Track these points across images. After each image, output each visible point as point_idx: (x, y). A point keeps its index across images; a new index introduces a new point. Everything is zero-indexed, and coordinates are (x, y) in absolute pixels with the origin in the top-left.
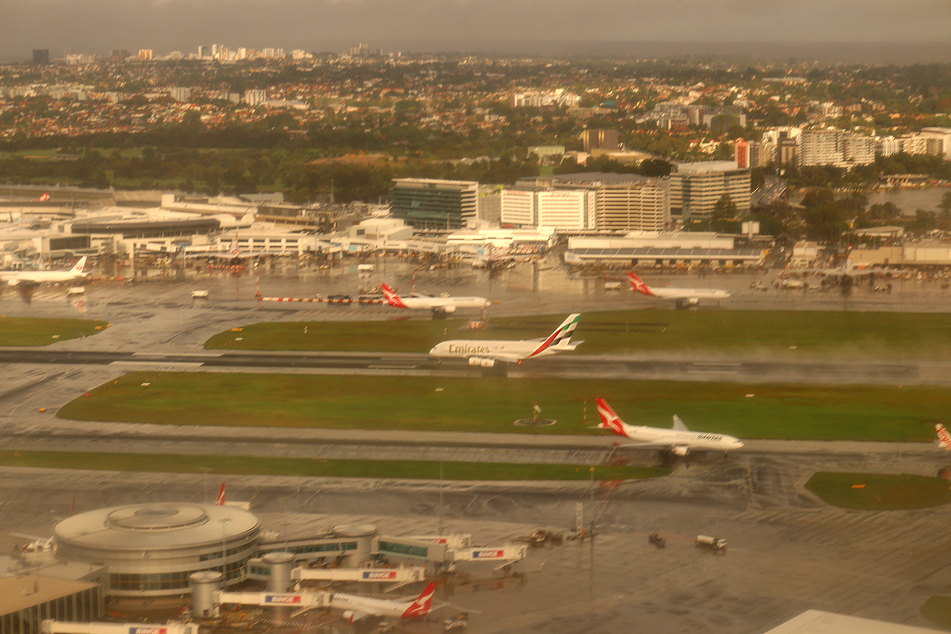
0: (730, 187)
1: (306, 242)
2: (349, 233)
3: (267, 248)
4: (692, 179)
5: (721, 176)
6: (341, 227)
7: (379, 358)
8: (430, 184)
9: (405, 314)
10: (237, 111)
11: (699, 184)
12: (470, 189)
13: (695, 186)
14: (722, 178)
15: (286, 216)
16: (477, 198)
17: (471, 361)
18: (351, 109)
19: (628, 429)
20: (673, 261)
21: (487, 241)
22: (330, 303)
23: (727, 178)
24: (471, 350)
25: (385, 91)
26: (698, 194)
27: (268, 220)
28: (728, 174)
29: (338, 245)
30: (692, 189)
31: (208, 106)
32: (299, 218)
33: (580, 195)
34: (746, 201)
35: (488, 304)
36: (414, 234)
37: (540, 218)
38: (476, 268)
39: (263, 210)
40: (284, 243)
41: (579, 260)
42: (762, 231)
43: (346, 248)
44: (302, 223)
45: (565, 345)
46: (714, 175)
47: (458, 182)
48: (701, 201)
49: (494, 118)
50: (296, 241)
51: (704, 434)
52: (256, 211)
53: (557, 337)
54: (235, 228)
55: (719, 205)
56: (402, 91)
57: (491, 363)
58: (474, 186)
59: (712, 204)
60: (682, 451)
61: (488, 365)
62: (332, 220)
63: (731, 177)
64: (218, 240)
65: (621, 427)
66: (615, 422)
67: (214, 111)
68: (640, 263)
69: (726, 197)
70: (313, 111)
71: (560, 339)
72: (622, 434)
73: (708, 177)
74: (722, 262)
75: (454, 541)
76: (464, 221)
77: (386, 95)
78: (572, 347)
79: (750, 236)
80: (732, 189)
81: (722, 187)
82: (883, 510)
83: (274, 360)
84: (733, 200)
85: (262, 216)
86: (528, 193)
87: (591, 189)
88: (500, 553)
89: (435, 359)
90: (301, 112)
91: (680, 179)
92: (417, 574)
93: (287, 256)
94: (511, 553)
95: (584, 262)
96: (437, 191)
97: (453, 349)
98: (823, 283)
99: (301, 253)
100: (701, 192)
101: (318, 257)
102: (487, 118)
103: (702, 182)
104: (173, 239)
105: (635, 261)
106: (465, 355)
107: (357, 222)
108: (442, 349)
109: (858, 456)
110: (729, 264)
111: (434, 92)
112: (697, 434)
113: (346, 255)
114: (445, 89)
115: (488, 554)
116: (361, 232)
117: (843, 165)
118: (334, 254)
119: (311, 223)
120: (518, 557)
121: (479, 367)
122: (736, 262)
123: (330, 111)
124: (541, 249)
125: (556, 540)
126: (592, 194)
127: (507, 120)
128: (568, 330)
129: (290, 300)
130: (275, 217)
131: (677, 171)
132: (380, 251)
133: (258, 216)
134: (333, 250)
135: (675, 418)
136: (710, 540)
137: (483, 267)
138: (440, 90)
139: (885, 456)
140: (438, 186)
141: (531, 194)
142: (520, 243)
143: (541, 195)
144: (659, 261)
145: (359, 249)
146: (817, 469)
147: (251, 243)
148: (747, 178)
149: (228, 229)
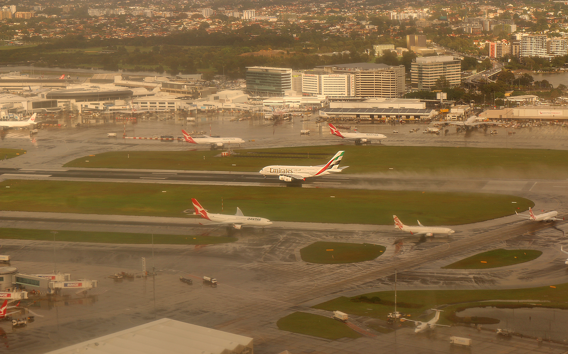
0: (447, 71)
1: (179, 104)
2: (209, 98)
3: (158, 108)
4: (423, 67)
5: (442, 65)
6: (204, 95)
7: (151, 173)
8: (267, 70)
9: (195, 147)
10: (232, 23)
11: (427, 70)
12: (288, 72)
13: (425, 71)
14: (442, 66)
15: (176, 89)
16: (291, 78)
17: (280, 178)
18: (302, 21)
19: (209, 215)
20: (380, 116)
21: (287, 104)
22: (162, 140)
23: (445, 66)
24: (282, 171)
25: (328, 10)
26: (427, 75)
27: (167, 91)
28: (445, 63)
29: (196, 105)
30: (423, 72)
31: (217, 20)
32: (183, 90)
33: (345, 76)
34: (458, 79)
35: (243, 141)
36: (249, 99)
37: (323, 90)
38: (267, 119)
39: (165, 85)
40: (167, 105)
41: (327, 115)
42: (449, 98)
43: (199, 108)
44: (184, 92)
45: (336, 169)
46: (437, 64)
47: (280, 69)
48: (428, 79)
49: (371, 27)
50: (173, 103)
51: (251, 218)
52: (161, 85)
53: (331, 164)
54: (145, 95)
55: (438, 82)
56: (338, 10)
57: (290, 179)
58: (289, 71)
59: (435, 81)
60: (238, 227)
61: (288, 181)
62: (199, 91)
63: (447, 65)
64: (130, 102)
65: (205, 214)
66: (203, 211)
67: (219, 23)
68: (361, 116)
69: (443, 77)
70: (278, 23)
71: (333, 165)
72: (207, 218)
73: (433, 65)
74: (408, 117)
75: (59, 277)
76: (284, 91)
77: (328, 12)
78: (339, 170)
79: (442, 101)
80: (448, 72)
81: (442, 71)
82: (327, 264)
83: (92, 174)
84: (447, 79)
85: (164, 89)
86: (315, 75)
87: (352, 73)
88: (80, 284)
89: (262, 176)
90: (270, 24)
91: (417, 66)
92: (23, 295)
93: (168, 112)
94: (86, 284)
95: (329, 117)
96: (268, 74)
97: (272, 171)
98: (458, 130)
99: (176, 110)
100: (428, 74)
101: (183, 113)
102: (367, 26)
103: (428, 68)
104: (104, 102)
105: (358, 116)
106: (279, 174)
107: (215, 93)
108: (266, 170)
109: (351, 233)
110: (412, 118)
111: (358, 10)
112: (248, 217)
113: (199, 111)
114: (364, 9)
115: (73, 285)
116: (216, 98)
117: (547, 56)
118: (191, 111)
119: (189, 93)
120: (91, 286)
121: (283, 182)
122: (416, 116)
123: (287, 22)
124: (315, 109)
125: (130, 278)
126: (352, 76)
127: (378, 28)
128: (337, 160)
129: (140, 139)
130: (171, 89)
131: (415, 62)
132: (220, 109)
133: (162, 88)
134: (193, 108)
135: (238, 208)
136: (208, 279)
137: (271, 119)
138: (362, 9)
139: (365, 233)
140: (270, 71)
141: (317, 76)
142: (305, 105)
143: (323, 76)
144: (372, 116)
145: (207, 108)
146: (319, 239)
147: (148, 104)
148: (459, 66)
149: (140, 96)
